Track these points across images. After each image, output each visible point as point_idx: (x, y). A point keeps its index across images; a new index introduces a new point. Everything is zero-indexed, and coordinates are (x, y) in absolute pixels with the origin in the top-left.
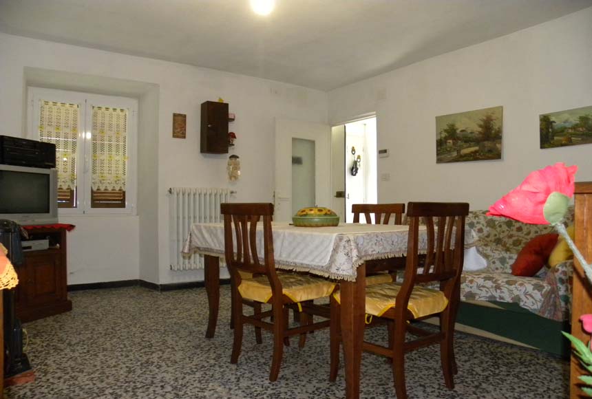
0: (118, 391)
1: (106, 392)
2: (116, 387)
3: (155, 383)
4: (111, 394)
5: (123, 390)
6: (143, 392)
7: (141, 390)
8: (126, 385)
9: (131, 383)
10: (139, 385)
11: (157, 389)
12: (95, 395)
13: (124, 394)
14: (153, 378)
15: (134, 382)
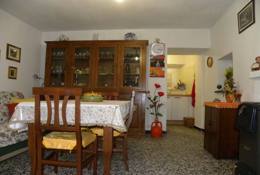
0: (185, 171)
1: (189, 171)
2: (185, 173)
3: (169, 170)
4: (188, 170)
5: (183, 171)
6: (175, 168)
7: (176, 169)
8: (181, 173)
9: (178, 173)
10: (176, 171)
11: (170, 168)
12: (194, 171)
13: (183, 169)
14: (168, 173)
15: (177, 173)
